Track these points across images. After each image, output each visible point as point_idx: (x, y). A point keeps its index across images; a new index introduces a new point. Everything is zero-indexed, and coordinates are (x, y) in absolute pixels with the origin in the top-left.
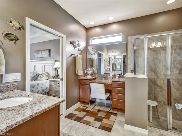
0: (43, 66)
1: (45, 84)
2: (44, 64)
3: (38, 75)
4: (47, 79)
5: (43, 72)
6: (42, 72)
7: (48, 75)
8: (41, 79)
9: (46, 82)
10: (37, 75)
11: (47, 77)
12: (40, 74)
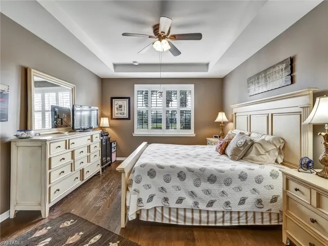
0: (268, 117)
1: (268, 181)
2: (270, 112)
3: (249, 143)
4: (280, 161)
5: (268, 138)
6: (263, 137)
7: (284, 149)
8: (259, 158)
9: (273, 175)
10: (246, 143)
11: (280, 153)
12: (257, 140)
